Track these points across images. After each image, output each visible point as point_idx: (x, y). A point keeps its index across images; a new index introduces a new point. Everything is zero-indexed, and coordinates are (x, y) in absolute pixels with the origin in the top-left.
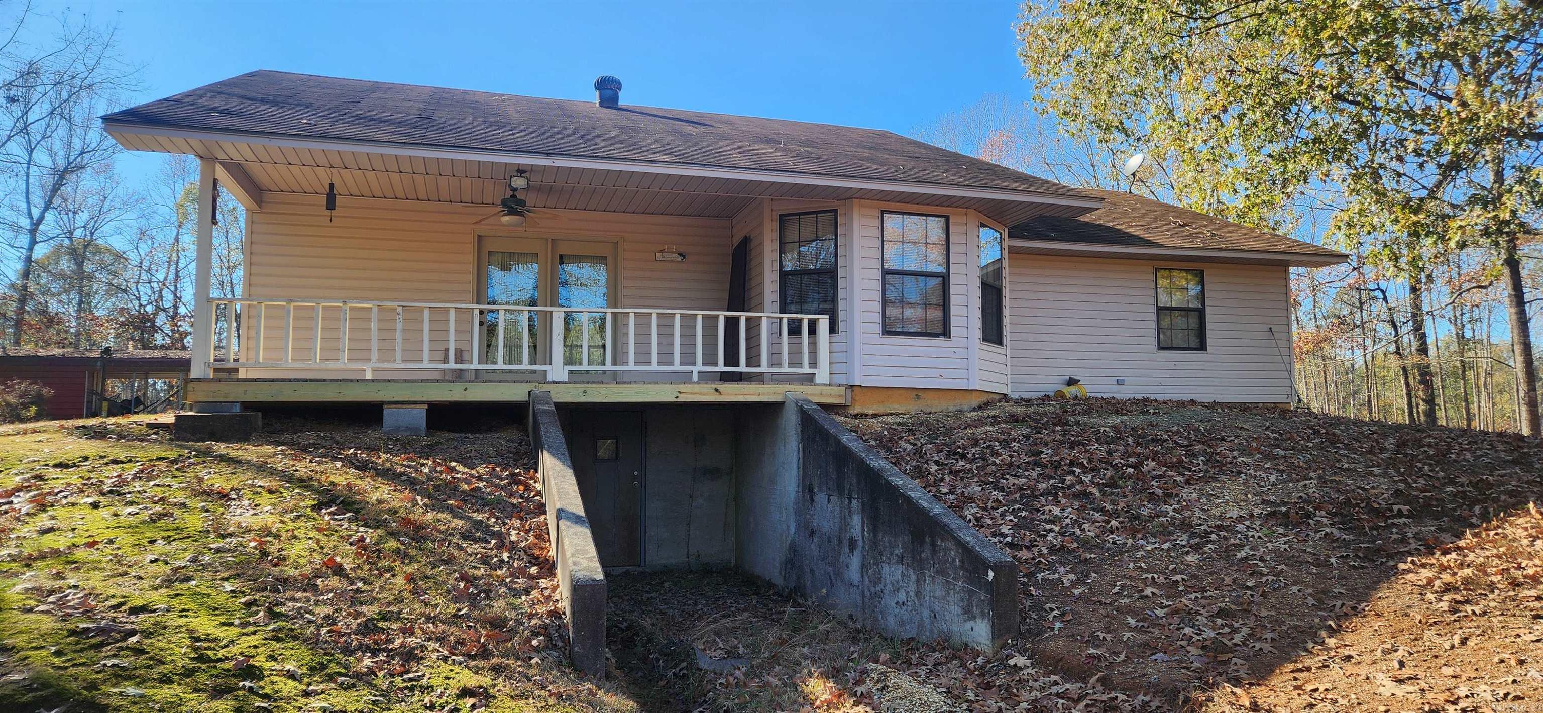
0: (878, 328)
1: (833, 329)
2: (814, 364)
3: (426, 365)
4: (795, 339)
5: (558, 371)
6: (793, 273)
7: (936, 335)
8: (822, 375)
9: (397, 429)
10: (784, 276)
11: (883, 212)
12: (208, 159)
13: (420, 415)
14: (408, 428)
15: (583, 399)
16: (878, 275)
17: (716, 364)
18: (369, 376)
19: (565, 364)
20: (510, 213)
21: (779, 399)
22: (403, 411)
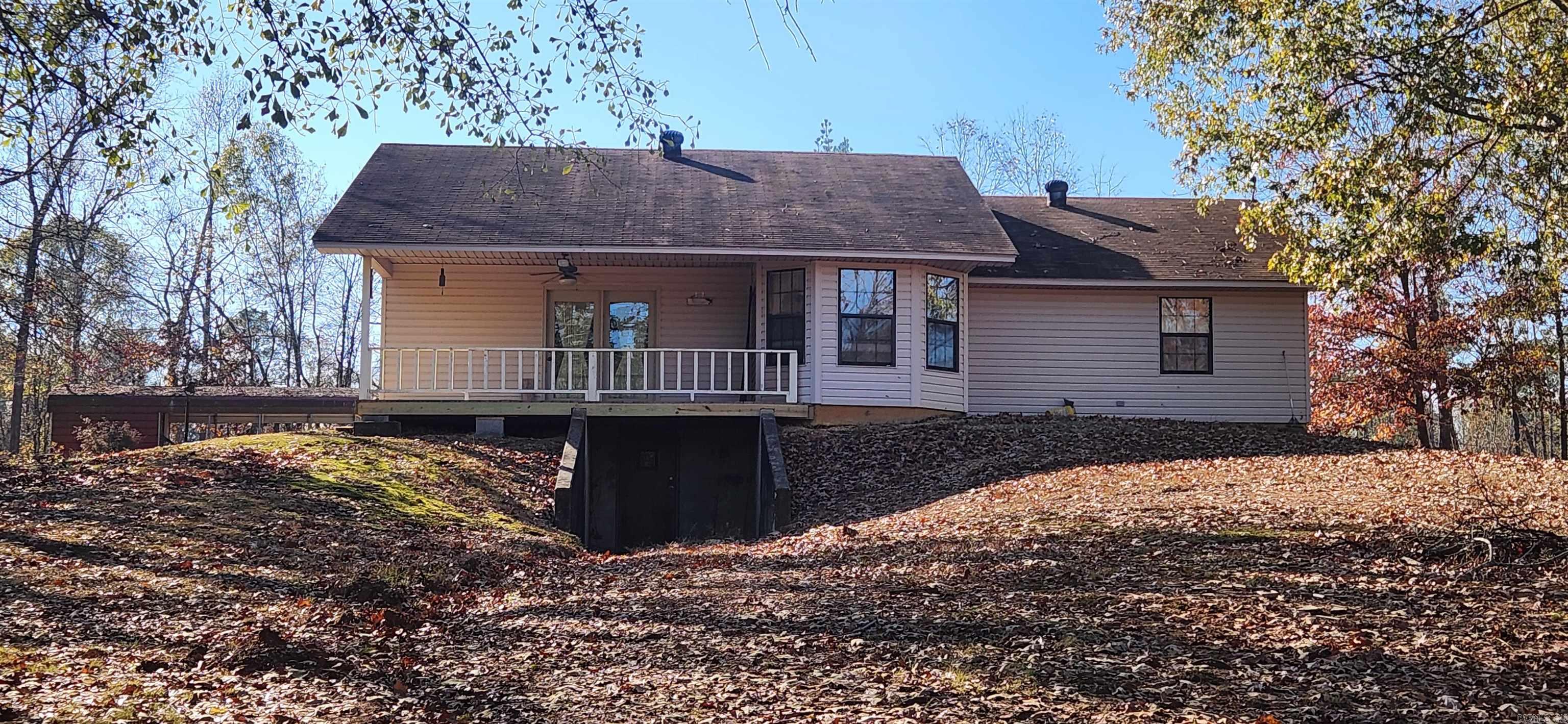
0: (835, 359)
1: (801, 361)
2: (785, 388)
3: (503, 390)
4: (771, 369)
5: (592, 394)
6: (777, 317)
7: (884, 364)
8: (792, 397)
9: (485, 434)
10: (770, 318)
11: (840, 270)
12: (367, 257)
13: (499, 424)
14: (491, 433)
15: (609, 414)
16: (835, 318)
17: (742, 389)
18: (467, 398)
19: (598, 388)
20: (566, 277)
21: (755, 414)
22: (488, 421)
